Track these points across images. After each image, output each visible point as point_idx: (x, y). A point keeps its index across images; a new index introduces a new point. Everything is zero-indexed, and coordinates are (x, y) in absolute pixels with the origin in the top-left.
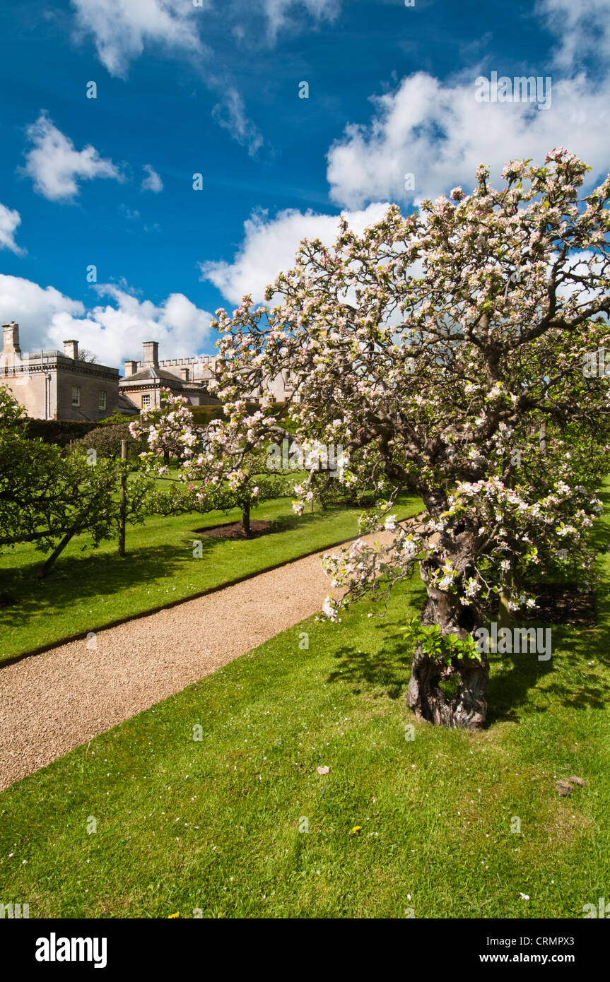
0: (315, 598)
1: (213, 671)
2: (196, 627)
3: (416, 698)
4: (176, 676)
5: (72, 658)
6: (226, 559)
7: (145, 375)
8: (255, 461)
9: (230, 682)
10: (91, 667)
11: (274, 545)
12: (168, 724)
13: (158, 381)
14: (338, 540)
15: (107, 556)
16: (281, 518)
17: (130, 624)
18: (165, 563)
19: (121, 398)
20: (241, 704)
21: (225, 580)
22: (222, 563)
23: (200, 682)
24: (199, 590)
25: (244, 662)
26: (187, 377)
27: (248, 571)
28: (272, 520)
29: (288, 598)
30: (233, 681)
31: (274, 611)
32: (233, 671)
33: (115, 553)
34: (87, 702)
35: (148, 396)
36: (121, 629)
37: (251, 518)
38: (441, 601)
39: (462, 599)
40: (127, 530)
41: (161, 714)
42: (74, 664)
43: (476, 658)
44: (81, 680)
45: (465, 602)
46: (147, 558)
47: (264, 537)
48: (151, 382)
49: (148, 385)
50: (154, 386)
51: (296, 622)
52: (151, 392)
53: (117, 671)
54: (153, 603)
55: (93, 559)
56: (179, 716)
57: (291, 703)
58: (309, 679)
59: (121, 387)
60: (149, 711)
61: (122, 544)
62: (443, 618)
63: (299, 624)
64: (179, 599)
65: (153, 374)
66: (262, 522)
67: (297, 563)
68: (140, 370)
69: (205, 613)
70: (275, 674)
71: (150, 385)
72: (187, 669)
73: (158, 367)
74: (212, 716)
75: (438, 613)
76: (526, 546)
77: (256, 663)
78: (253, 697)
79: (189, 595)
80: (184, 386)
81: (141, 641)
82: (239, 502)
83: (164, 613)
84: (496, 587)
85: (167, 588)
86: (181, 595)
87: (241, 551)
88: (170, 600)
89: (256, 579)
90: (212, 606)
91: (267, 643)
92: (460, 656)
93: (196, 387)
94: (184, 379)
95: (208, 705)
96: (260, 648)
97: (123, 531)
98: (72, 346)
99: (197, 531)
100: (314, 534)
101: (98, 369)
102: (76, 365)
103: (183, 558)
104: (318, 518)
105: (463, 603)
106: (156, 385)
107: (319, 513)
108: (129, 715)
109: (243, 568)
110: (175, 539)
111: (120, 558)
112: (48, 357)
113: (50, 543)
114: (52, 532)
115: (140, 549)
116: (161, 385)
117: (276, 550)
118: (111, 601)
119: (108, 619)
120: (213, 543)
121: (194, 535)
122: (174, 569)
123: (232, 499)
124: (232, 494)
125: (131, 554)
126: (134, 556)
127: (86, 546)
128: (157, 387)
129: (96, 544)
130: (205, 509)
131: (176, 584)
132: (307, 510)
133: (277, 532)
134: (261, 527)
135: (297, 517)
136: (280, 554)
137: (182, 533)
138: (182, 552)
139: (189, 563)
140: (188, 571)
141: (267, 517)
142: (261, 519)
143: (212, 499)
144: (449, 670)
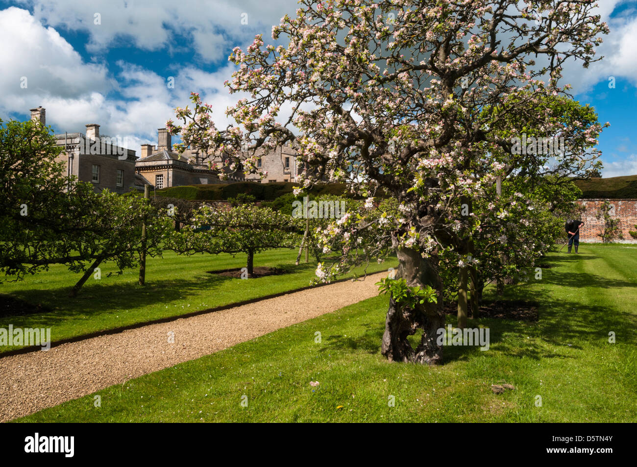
1: (224, 349)
2: (209, 327)
3: (388, 345)
5: (103, 344)
6: (232, 289)
7: (160, 157)
8: (260, 213)
9: (239, 354)
10: (120, 348)
11: (274, 282)
12: (189, 375)
13: (171, 162)
15: (128, 285)
16: (281, 266)
17: (151, 326)
18: (180, 291)
19: (137, 178)
20: (248, 364)
21: (233, 301)
22: (230, 292)
23: (213, 354)
24: (211, 307)
25: (250, 344)
26: (197, 160)
27: (251, 296)
28: (273, 267)
29: (286, 313)
30: (241, 353)
31: (274, 320)
32: (240, 348)
33: (137, 283)
34: (119, 366)
35: (161, 175)
36: (145, 330)
37: (254, 265)
38: (408, 262)
39: (422, 254)
40: (147, 262)
41: (182, 369)
42: (105, 347)
43: (434, 302)
45: (425, 255)
46: (165, 286)
48: (165, 163)
49: (162, 166)
50: (167, 167)
52: (164, 172)
53: (142, 351)
55: (116, 286)
59: (137, 168)
61: (142, 273)
62: (409, 277)
64: (194, 312)
65: (166, 156)
66: (264, 268)
67: (294, 294)
68: (154, 153)
69: (216, 321)
70: (276, 349)
71: (164, 165)
72: (202, 349)
73: (172, 151)
75: (406, 274)
76: (472, 220)
77: (260, 344)
79: (202, 310)
80: (195, 168)
82: (245, 247)
83: (181, 321)
84: (449, 247)
85: (182, 306)
86: (194, 310)
87: (246, 285)
88: (185, 312)
89: (259, 303)
90: (222, 317)
91: (269, 334)
92: (422, 302)
93: (205, 169)
94: (195, 162)
95: (221, 364)
96: (263, 337)
97: (143, 263)
98: (94, 130)
99: (208, 272)
105: (423, 257)
106: (169, 165)
109: (248, 295)
110: (189, 275)
111: (140, 286)
112: (71, 138)
113: (82, 266)
114: (84, 256)
115: (158, 281)
116: (173, 166)
117: (276, 285)
118: (134, 311)
119: (133, 321)
120: (221, 280)
121: (205, 274)
122: (188, 295)
123: (239, 243)
124: (238, 239)
125: (150, 284)
126: (152, 286)
127: (111, 273)
128: (170, 168)
129: (120, 273)
130: (215, 251)
131: (190, 303)
132: (303, 261)
133: (277, 274)
134: (263, 272)
135: (295, 266)
136: (279, 287)
137: (195, 273)
138: (195, 284)
139: (201, 291)
140: (200, 296)
141: (268, 265)
142: (263, 266)
143: (221, 243)
144: (415, 325)
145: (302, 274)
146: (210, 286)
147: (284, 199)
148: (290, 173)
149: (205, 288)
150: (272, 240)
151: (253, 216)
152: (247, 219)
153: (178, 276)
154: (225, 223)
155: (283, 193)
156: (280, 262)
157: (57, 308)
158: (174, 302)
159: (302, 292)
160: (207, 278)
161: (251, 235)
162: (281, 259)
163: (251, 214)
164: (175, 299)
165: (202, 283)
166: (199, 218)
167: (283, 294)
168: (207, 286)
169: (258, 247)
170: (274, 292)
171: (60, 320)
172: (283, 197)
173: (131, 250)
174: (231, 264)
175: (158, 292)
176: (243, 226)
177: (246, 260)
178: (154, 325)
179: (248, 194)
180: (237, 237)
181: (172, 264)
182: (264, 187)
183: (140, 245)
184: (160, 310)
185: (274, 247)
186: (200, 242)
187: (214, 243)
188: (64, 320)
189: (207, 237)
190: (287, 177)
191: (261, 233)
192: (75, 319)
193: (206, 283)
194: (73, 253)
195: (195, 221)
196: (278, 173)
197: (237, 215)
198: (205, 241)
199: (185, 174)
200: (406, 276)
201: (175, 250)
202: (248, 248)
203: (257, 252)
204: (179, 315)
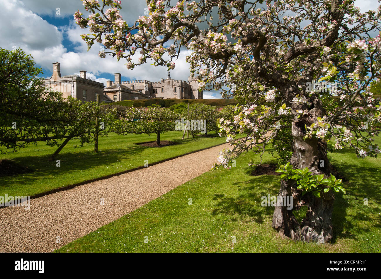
0: (194, 171)
1: (140, 206)
2: (132, 184)
4: (117, 210)
5: (56, 200)
6: (149, 155)
7: (115, 87)
9: (150, 213)
10: (66, 205)
11: (172, 150)
12: (107, 241)
13: (121, 89)
14: (202, 148)
15: (88, 153)
16: (175, 140)
17: (95, 183)
18: (118, 156)
19: (105, 96)
20: (157, 227)
22: (147, 156)
23: (132, 213)
24: (135, 167)
25: (159, 201)
26: (133, 88)
27: (159, 159)
28: (170, 140)
29: (180, 171)
30: (152, 212)
31: (174, 177)
32: (152, 206)
33: (93, 151)
34: (57, 226)
35: (116, 95)
36: (90, 185)
37: (161, 140)
38: (308, 151)
40: (99, 139)
41: (103, 234)
42: (56, 203)
44: (57, 212)
46: (109, 153)
47: (167, 147)
48: (118, 89)
49: (116, 91)
50: (119, 91)
51: (186, 181)
52: (118, 94)
53: (81, 207)
54: (109, 173)
55: (80, 154)
56: (115, 235)
57: (190, 225)
58: (199, 211)
59: (105, 92)
60: (96, 232)
61: (96, 146)
62: (307, 164)
63: (188, 182)
64: (124, 171)
65: (118, 86)
66: (166, 141)
67: (183, 157)
68: (113, 85)
69: (137, 178)
70: (178, 208)
72: (124, 205)
73: (121, 84)
74: (138, 235)
77: (166, 202)
78: (165, 222)
79: (129, 169)
80: (132, 92)
81: (100, 191)
82: (155, 130)
83: (115, 178)
85: (118, 167)
86: (124, 169)
87: (156, 152)
88: (118, 171)
89: (163, 163)
90: (141, 174)
91: (171, 191)
92: (327, 191)
93: (137, 92)
94: (132, 89)
95: (135, 227)
96: (167, 194)
97: (97, 140)
98: (84, 73)
99: (136, 144)
100: (189, 146)
101: (95, 83)
102: (85, 81)
103: (128, 154)
104: (191, 141)
106: (120, 91)
107: (191, 138)
108: (82, 234)
109: (157, 158)
110: (124, 146)
111: (95, 153)
112: (73, 77)
113: (56, 143)
114: (57, 137)
115: (106, 150)
116: (122, 91)
117: (173, 152)
118: (87, 172)
119: (82, 180)
120: (143, 148)
121: (134, 145)
122: (122, 159)
123: (152, 128)
124: (152, 126)
125: (101, 152)
126: (102, 153)
127: (76, 146)
128: (120, 92)
129: (82, 146)
130: (139, 132)
131: (123, 165)
132: (186, 137)
133: (173, 145)
134: (165, 143)
135: (182, 140)
136: (175, 153)
137: (128, 144)
138: (127, 152)
139: (130, 156)
140: (129, 160)
141: (168, 139)
142: (165, 140)
143: (142, 128)
144: (301, 203)
145: (186, 145)
146: (136, 153)
147: (174, 107)
148: (177, 95)
149: (133, 154)
150: (170, 127)
151: (160, 114)
152: (156, 115)
153: (118, 146)
154: (144, 117)
155: (174, 104)
156: (174, 138)
157: (37, 170)
158: (113, 164)
159: (188, 155)
160: (134, 147)
161: (159, 124)
162: (174, 136)
163: (158, 112)
164: (114, 162)
165: (131, 151)
166: (129, 114)
167: (177, 157)
168: (134, 153)
169: (163, 130)
170: (172, 156)
171: (34, 180)
172: (174, 105)
173: (89, 132)
174: (149, 139)
175: (105, 157)
176: (154, 119)
177: (156, 137)
178: (97, 182)
179: (157, 104)
180: (151, 125)
181: (117, 139)
182: (164, 101)
183: (94, 129)
184: (103, 170)
185: (171, 130)
186: (130, 128)
187: (138, 128)
188: (37, 179)
189: (134, 125)
190: (176, 96)
191: (164, 123)
192: (44, 179)
193: (134, 150)
194: (50, 135)
195: (127, 116)
196: (171, 95)
197: (151, 113)
198: (133, 127)
199: (127, 95)
200: (304, 163)
201: (116, 132)
202: (157, 131)
203: (162, 133)
204: (114, 174)
